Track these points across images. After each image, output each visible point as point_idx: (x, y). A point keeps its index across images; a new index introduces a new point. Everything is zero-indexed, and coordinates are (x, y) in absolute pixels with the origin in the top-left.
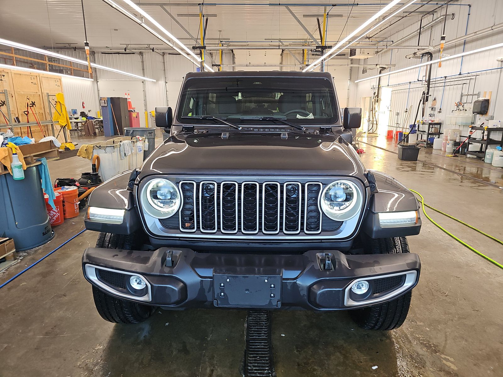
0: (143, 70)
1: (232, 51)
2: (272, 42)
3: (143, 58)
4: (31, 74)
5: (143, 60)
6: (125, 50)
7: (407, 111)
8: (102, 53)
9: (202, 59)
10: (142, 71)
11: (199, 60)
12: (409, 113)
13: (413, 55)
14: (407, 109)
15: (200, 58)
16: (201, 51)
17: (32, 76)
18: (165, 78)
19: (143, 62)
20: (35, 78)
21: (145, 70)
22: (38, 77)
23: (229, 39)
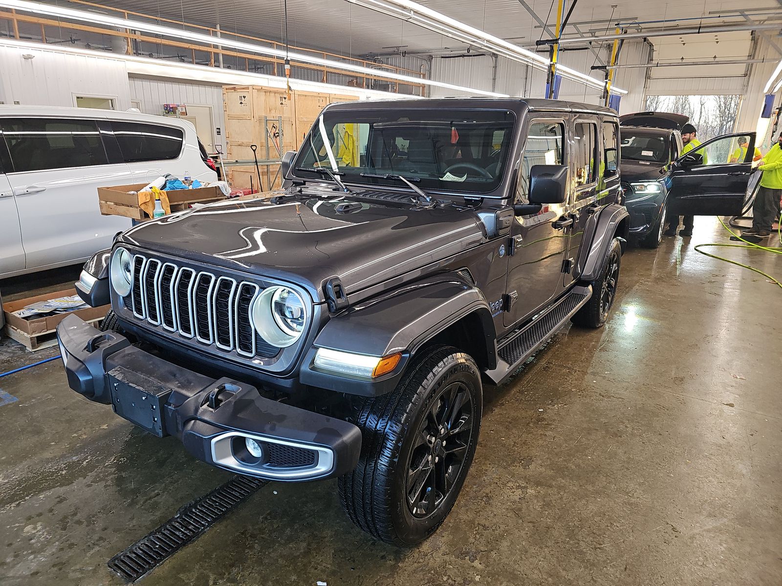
0: (494, 79)
1: (645, 39)
2: (719, 17)
3: (496, 61)
4: (319, 95)
5: (496, 64)
6: (468, 50)
8: (442, 57)
9: (551, 61)
10: (491, 81)
11: (547, 62)
15: (550, 60)
16: (552, 47)
17: (320, 97)
18: (525, 91)
19: (495, 67)
20: (324, 99)
21: (496, 80)
22: (328, 99)
23: (636, 18)
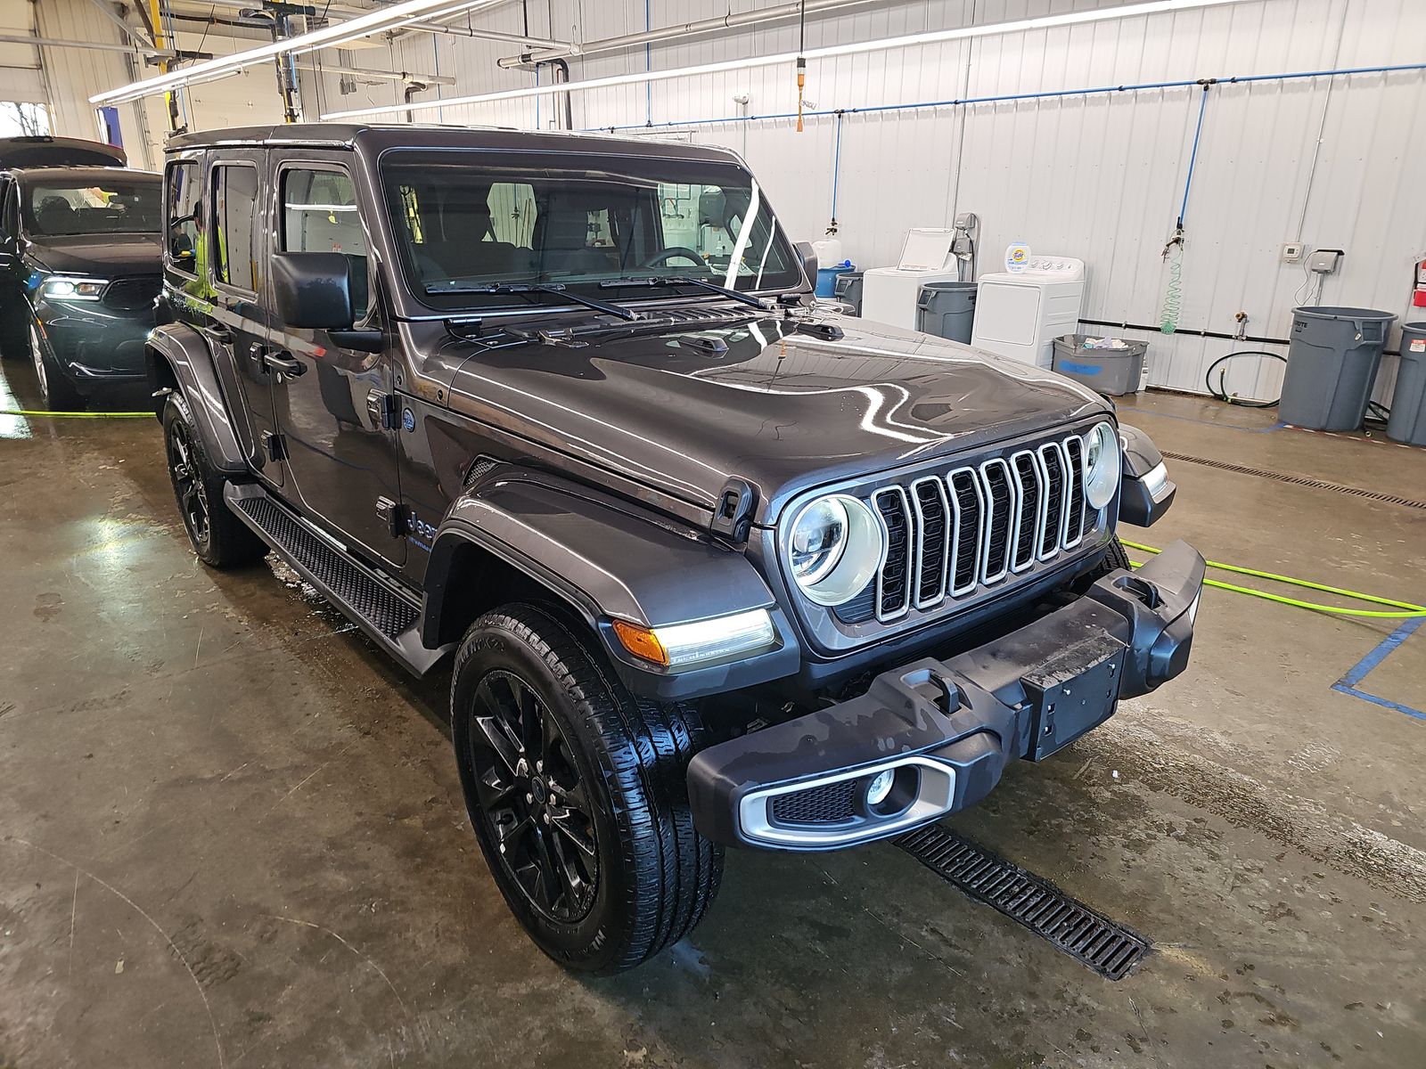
7: (518, 215)
12: (526, 219)
13: (520, 60)
14: (516, 210)
